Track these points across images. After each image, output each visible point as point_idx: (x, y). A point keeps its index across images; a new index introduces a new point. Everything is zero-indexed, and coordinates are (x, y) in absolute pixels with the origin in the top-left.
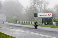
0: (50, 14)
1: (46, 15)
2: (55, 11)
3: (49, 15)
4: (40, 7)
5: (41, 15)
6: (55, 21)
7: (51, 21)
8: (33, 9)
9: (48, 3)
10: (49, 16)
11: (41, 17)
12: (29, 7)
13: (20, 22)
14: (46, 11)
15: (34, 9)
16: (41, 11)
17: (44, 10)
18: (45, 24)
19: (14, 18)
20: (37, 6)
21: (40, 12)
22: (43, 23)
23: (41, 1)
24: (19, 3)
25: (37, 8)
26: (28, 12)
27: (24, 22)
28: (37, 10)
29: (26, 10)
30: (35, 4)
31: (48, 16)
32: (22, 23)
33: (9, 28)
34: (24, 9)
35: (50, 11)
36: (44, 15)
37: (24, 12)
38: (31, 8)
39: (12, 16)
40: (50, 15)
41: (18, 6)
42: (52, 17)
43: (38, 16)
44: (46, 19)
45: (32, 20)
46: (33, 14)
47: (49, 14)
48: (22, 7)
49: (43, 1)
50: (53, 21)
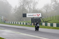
0: (39, 14)
2: (44, 11)
3: (38, 15)
4: (29, 7)
5: (30, 15)
6: (44, 21)
7: (40, 21)
8: (22, 9)
9: (37, 3)
10: (38, 16)
11: (30, 17)
12: (18, 7)
13: (9, 23)
14: (35, 11)
15: (23, 9)
16: (30, 11)
17: (33, 10)
18: (34, 25)
19: (2, 18)
20: (26, 6)
21: (29, 12)
22: (32, 23)
23: (30, 1)
24: (8, 3)
25: (26, 8)
26: (17, 12)
27: (13, 22)
28: (26, 10)
29: (15, 10)
30: (24, 4)
31: (37, 16)
32: (11, 23)
34: (12, 9)
35: (39, 11)
36: (33, 15)
37: (13, 12)
40: (39, 15)
41: (7, 6)
42: (41, 17)
43: (27, 16)
44: (35, 19)
45: (21, 21)
47: (38, 14)
48: (11, 7)
49: (32, 1)
50: (42, 21)
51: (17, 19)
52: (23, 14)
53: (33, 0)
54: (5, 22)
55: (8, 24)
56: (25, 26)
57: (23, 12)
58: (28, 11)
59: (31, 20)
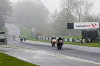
0: (96, 23)
1: (88, 26)
3: (94, 25)
4: (78, 12)
5: (80, 26)
7: (98, 36)
8: (66, 15)
9: (91, 4)
10: (94, 27)
11: (80, 29)
12: (59, 11)
13: (44, 39)
14: (89, 19)
15: (68, 16)
16: (80, 19)
17: (85, 18)
18: (87, 42)
19: (33, 32)
20: (73, 11)
21: (78, 20)
22: (84, 40)
23: (80, 2)
24: (42, 5)
25: (73, 14)
26: (57, 20)
27: (50, 37)
28: (73, 16)
29: (54, 17)
30: (69, 7)
31: (91, 27)
32: (47, 39)
33: (24, 48)
34: (50, 15)
35: (95, 18)
37: (50, 20)
38: (62, 13)
39: (29, 28)
40: (96, 25)
42: (98, 29)
43: (75, 27)
44: (88, 32)
45: (64, 35)
46: (67, 24)
47: (93, 23)
48: (47, 12)
49: (83, 2)
51: (58, 32)
52: (68, 24)
53: (85, 0)
54: (38, 38)
55: (42, 41)
56: (71, 43)
57: (67, 21)
58: (76, 19)
59: (81, 34)
